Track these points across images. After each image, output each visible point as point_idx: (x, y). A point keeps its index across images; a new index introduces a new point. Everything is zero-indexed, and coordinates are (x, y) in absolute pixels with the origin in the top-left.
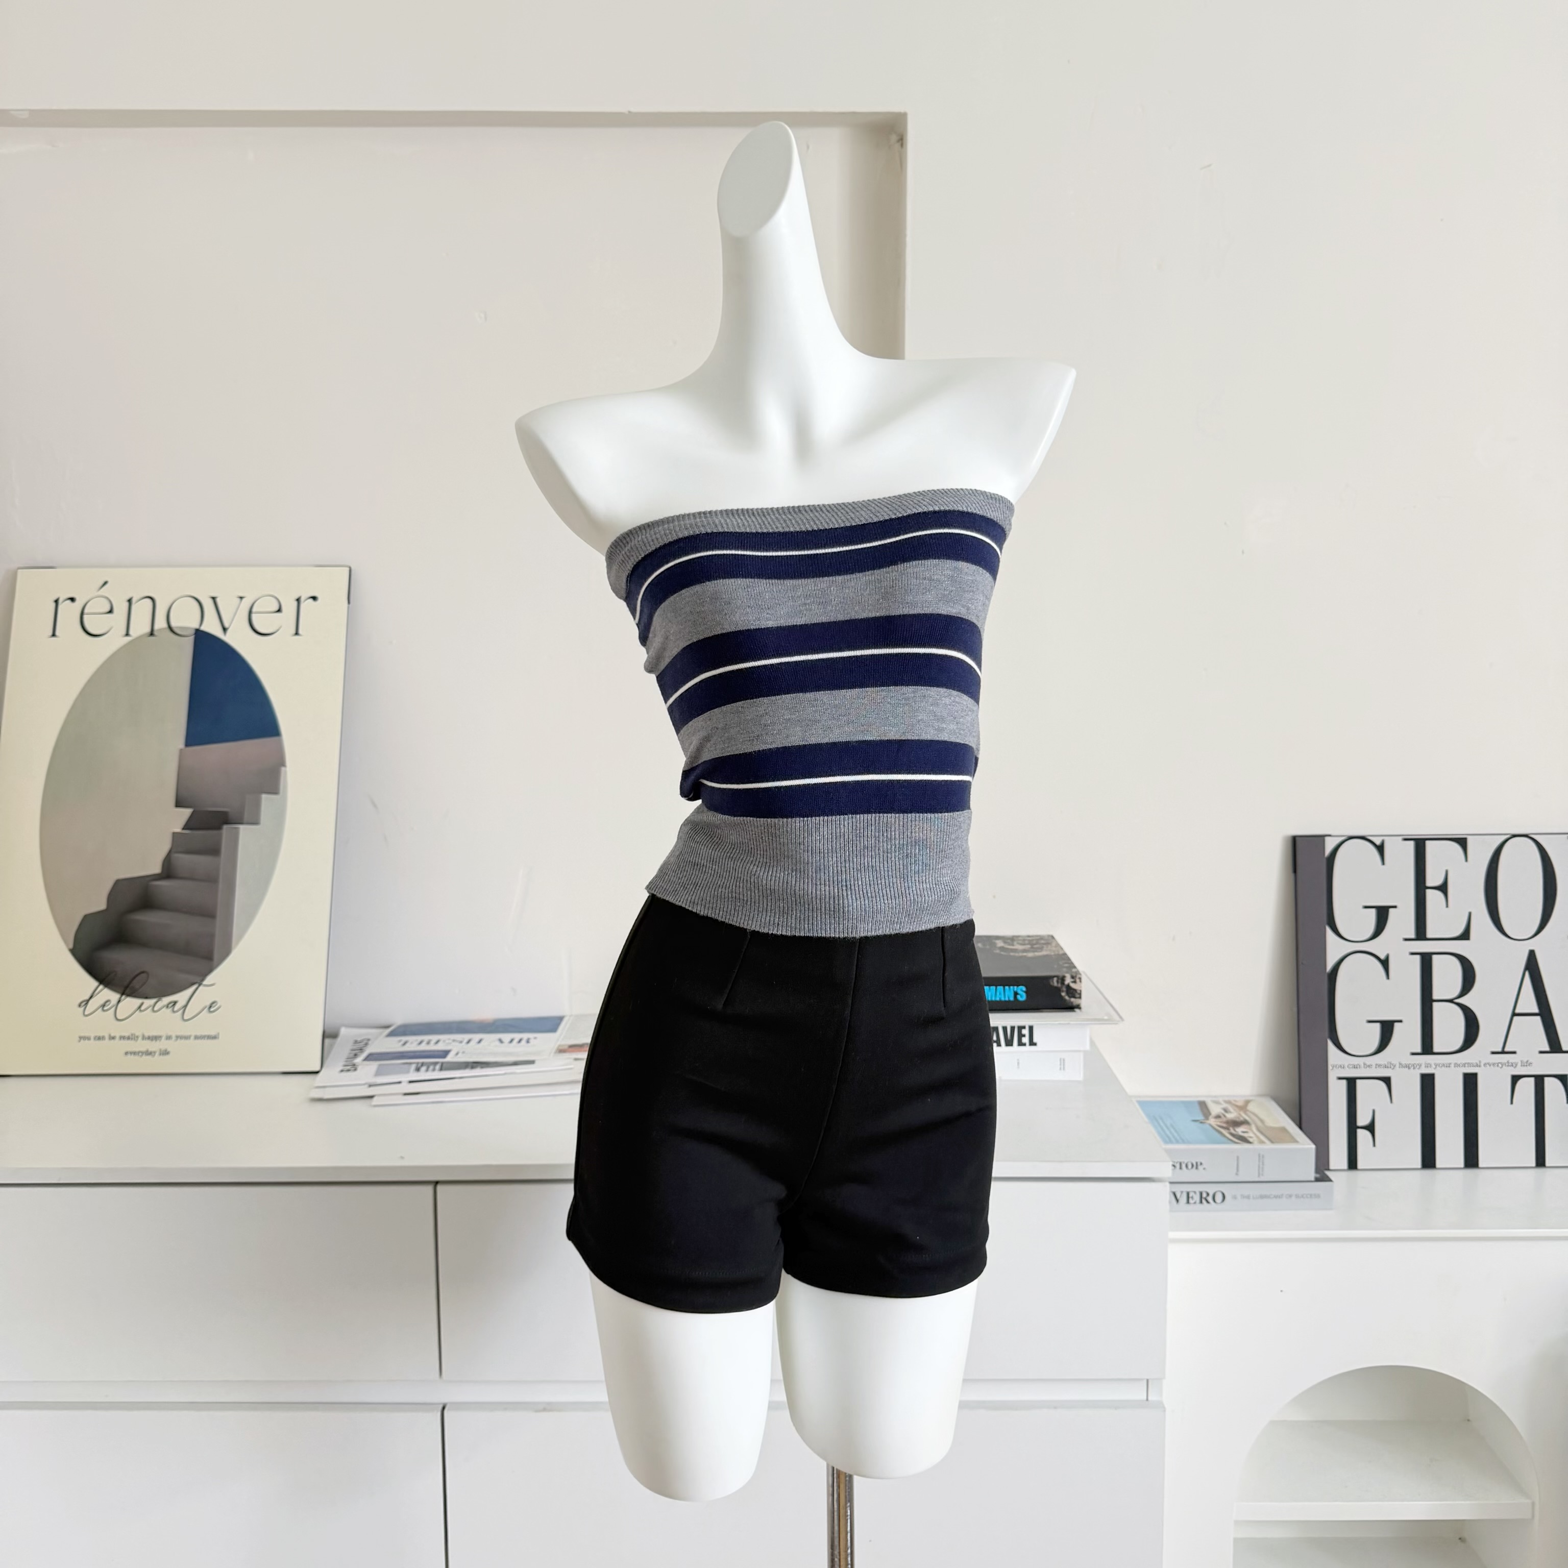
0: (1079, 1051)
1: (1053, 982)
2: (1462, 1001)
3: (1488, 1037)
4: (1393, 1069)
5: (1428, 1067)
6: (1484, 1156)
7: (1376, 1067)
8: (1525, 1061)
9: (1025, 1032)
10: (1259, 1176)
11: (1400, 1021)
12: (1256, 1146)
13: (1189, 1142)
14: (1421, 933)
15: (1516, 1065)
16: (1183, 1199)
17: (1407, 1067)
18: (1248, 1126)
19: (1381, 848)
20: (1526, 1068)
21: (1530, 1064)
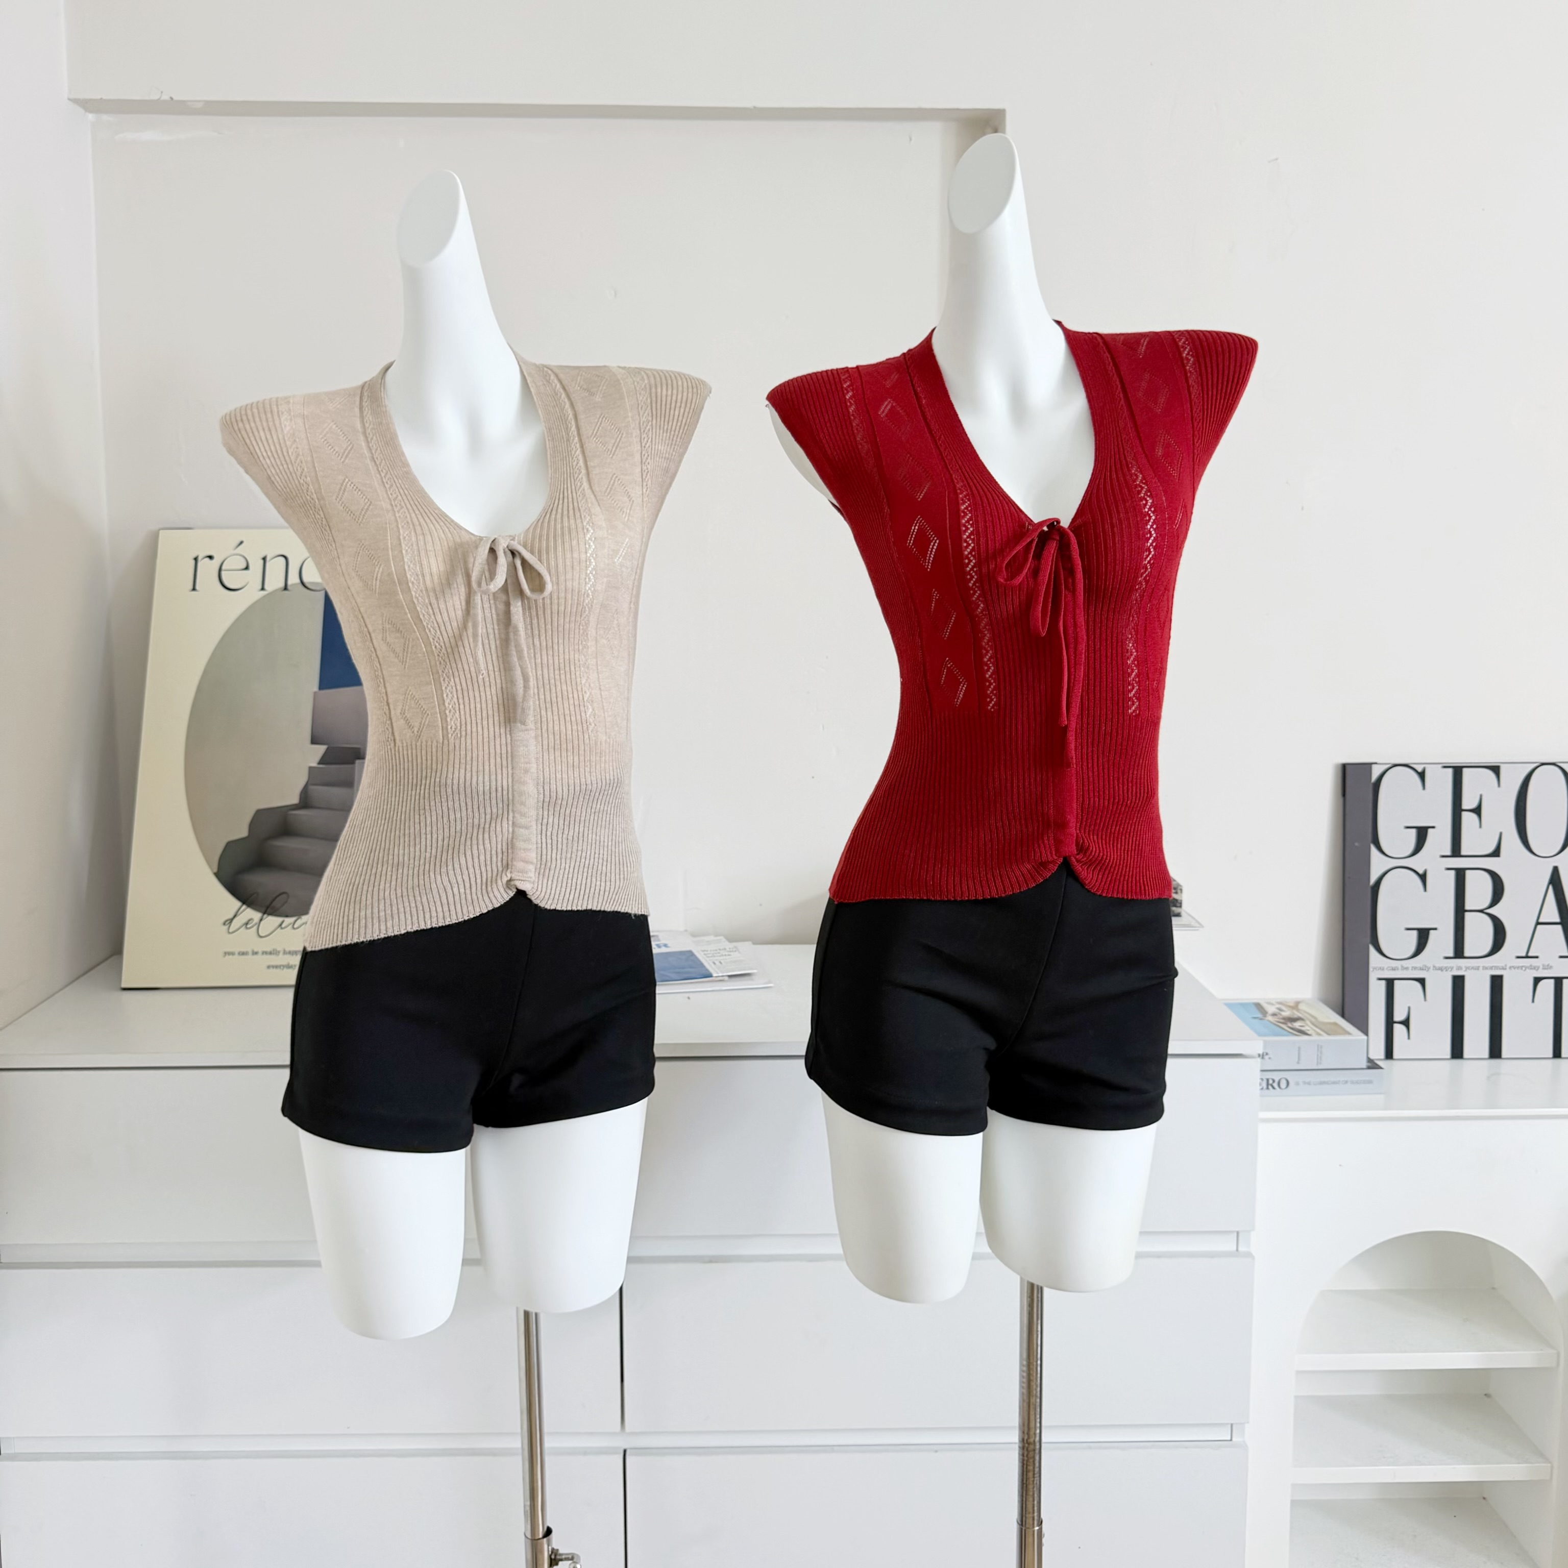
2: (1489, 911)
3: (1514, 943)
4: (1428, 970)
5: (1459, 969)
6: (1507, 1049)
7: (1412, 970)
8: (1546, 964)
10: (1317, 1064)
11: (1435, 929)
15: (1539, 967)
18: (1303, 1022)
19: (1422, 775)
20: (1546, 971)
21: (1551, 967)
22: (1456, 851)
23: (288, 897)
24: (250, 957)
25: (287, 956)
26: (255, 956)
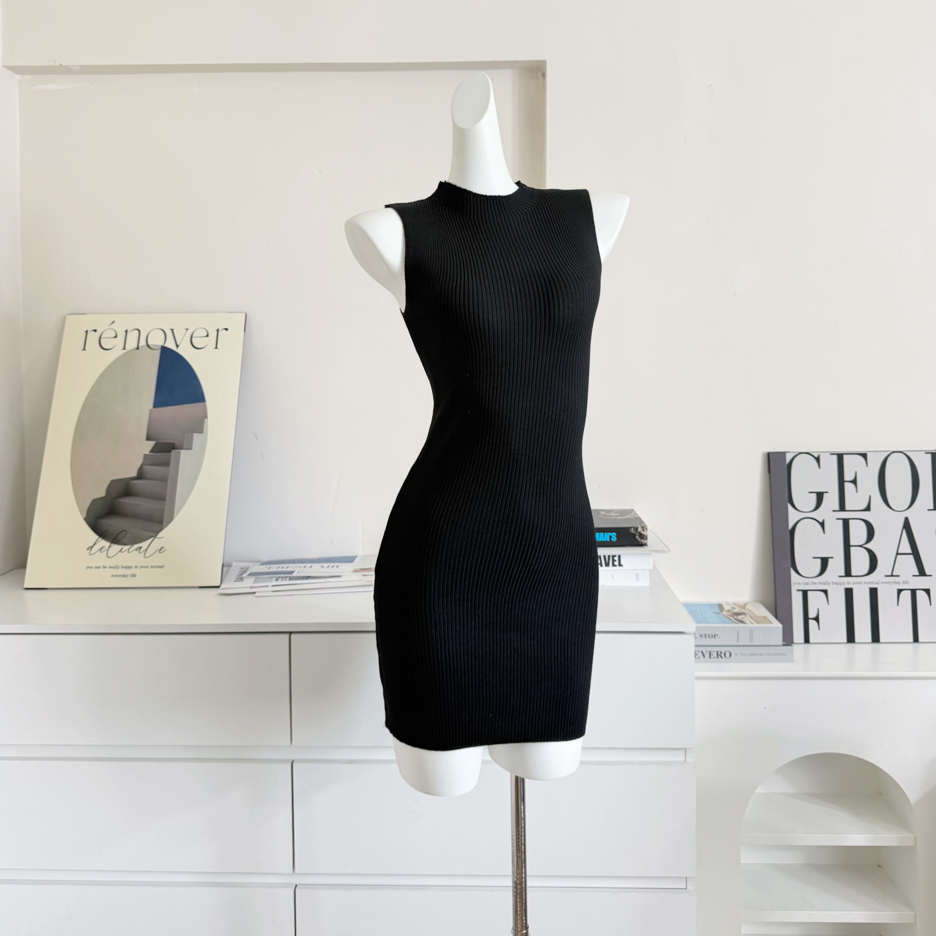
0: (646, 570)
1: (631, 530)
2: (866, 546)
3: (883, 568)
4: (829, 584)
5: (848, 584)
6: (883, 637)
7: (819, 584)
8: (905, 580)
9: (616, 558)
10: (750, 642)
11: (832, 558)
12: (749, 625)
13: (710, 623)
14: (842, 508)
15: (900, 582)
16: (707, 655)
17: (837, 584)
18: (744, 616)
19: (818, 459)
20: (905, 585)
21: (908, 583)
23: (127, 533)
24: (102, 569)
25: (124, 570)
26: (105, 569)
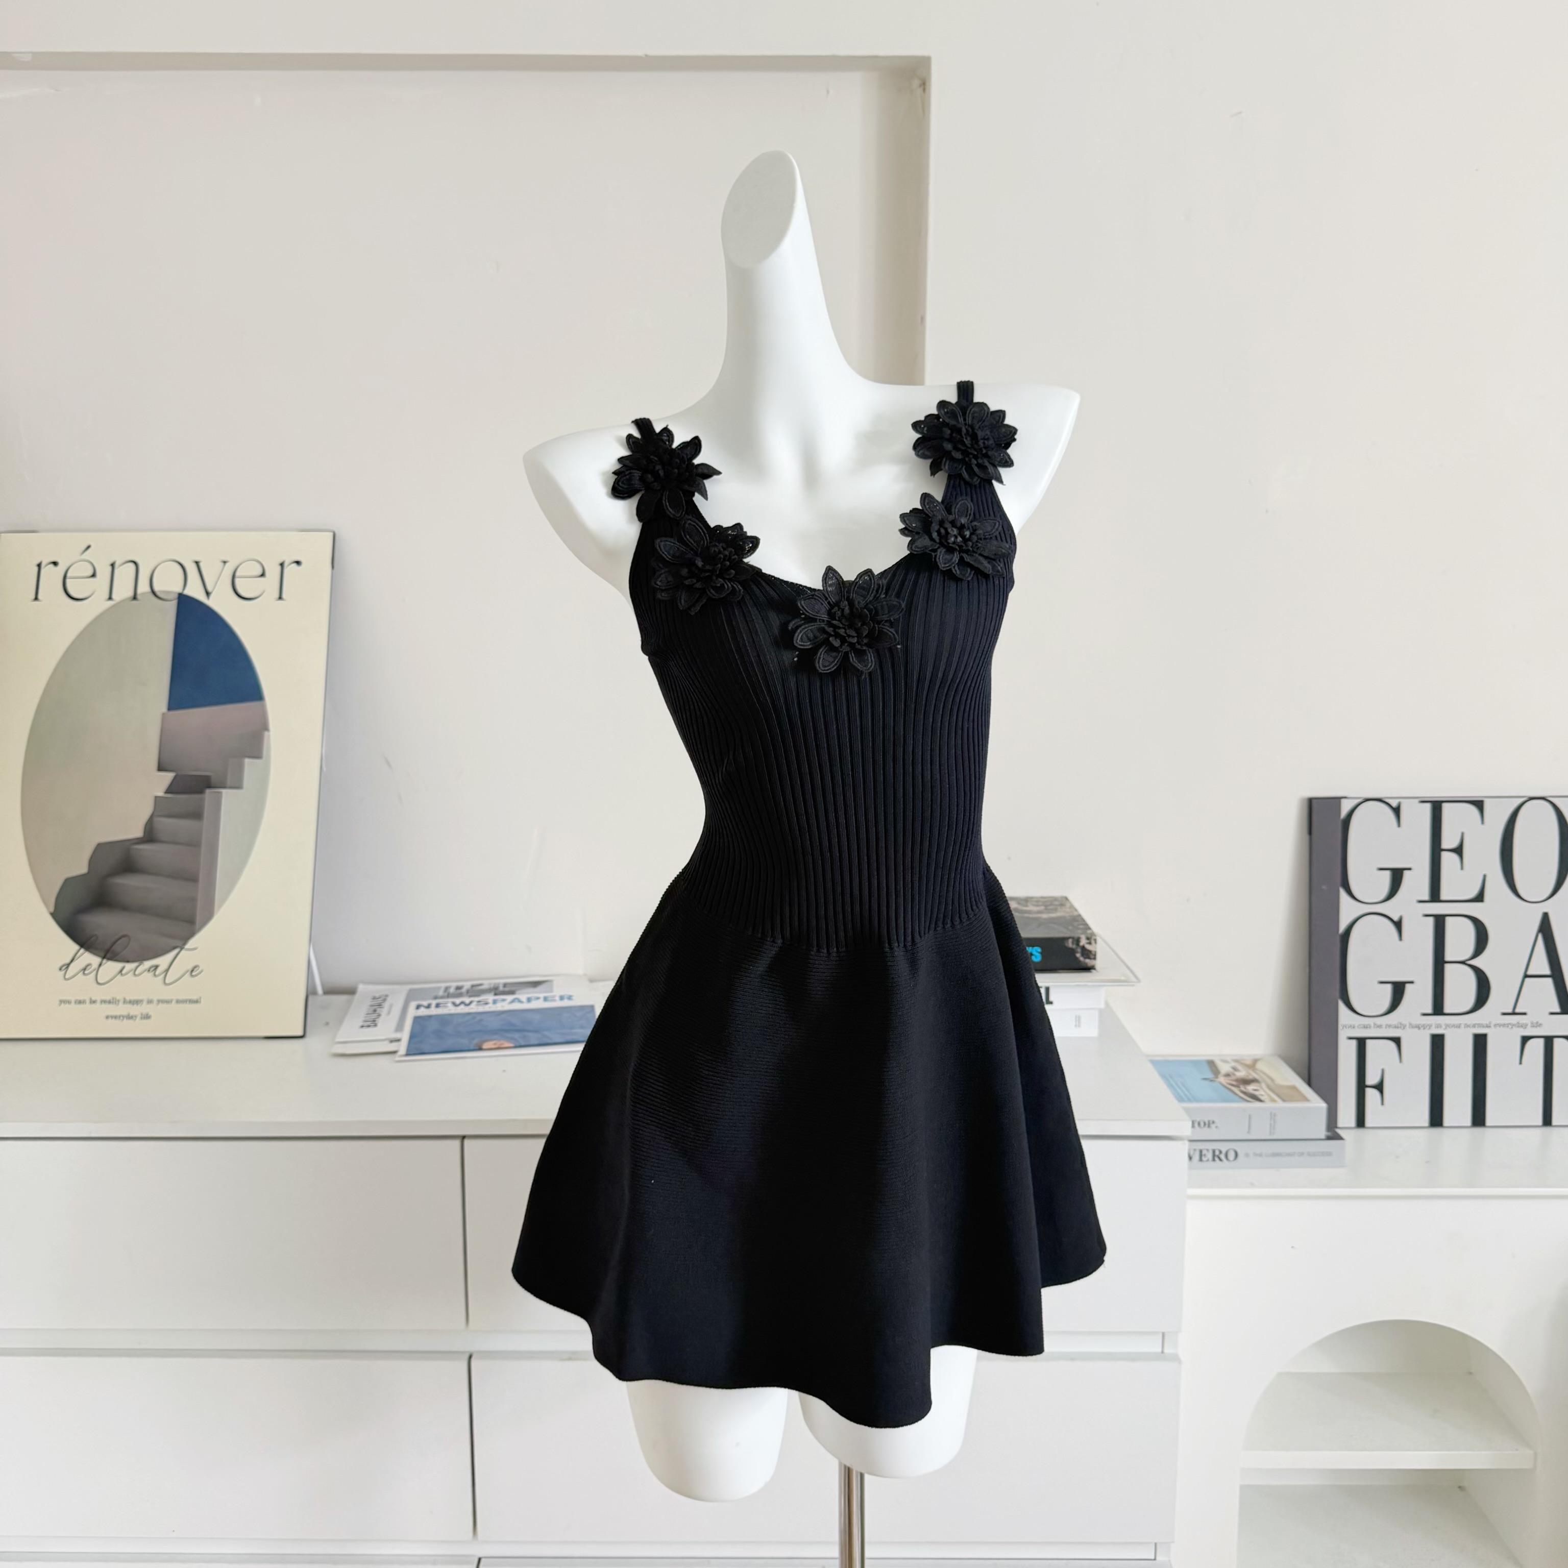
0: (1094, 1009)
1: (1068, 942)
2: (1471, 962)
3: (1499, 999)
4: (1404, 1028)
5: (1438, 1027)
6: (1491, 1116)
7: (1386, 1028)
8: (1535, 1022)
10: (1270, 1134)
11: (1412, 982)
12: (1268, 1105)
13: (1201, 1101)
15: (1527, 1025)
16: (1196, 1157)
17: (1416, 1027)
18: (1257, 1084)
19: (1397, 811)
20: (1534, 1029)
21: (1540, 1024)
22: (1435, 896)
23: (130, 940)
24: (88, 1005)
25: (128, 1006)
26: (93, 1005)
